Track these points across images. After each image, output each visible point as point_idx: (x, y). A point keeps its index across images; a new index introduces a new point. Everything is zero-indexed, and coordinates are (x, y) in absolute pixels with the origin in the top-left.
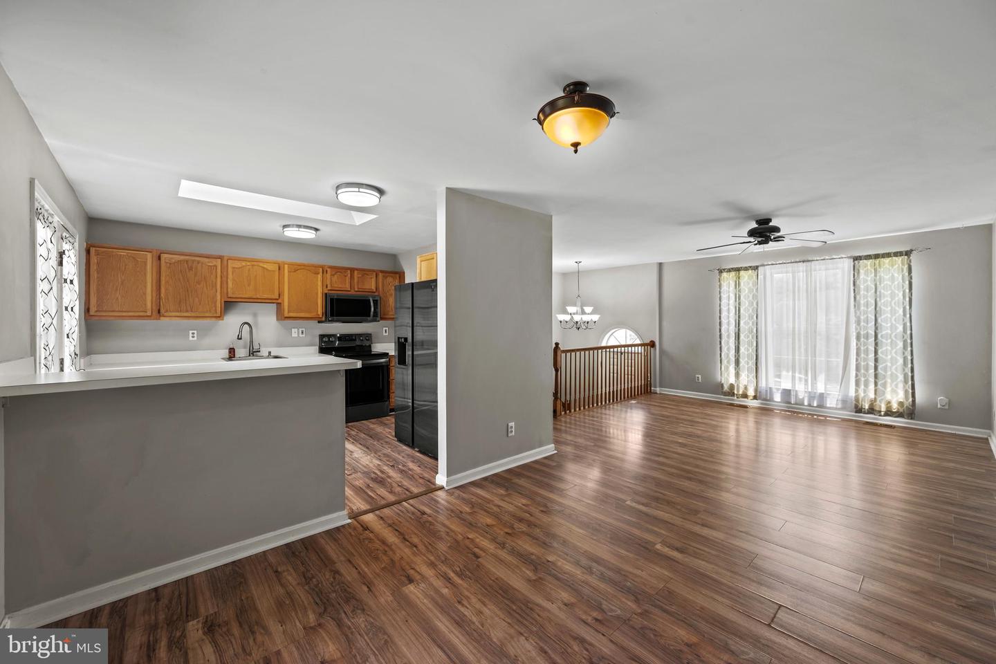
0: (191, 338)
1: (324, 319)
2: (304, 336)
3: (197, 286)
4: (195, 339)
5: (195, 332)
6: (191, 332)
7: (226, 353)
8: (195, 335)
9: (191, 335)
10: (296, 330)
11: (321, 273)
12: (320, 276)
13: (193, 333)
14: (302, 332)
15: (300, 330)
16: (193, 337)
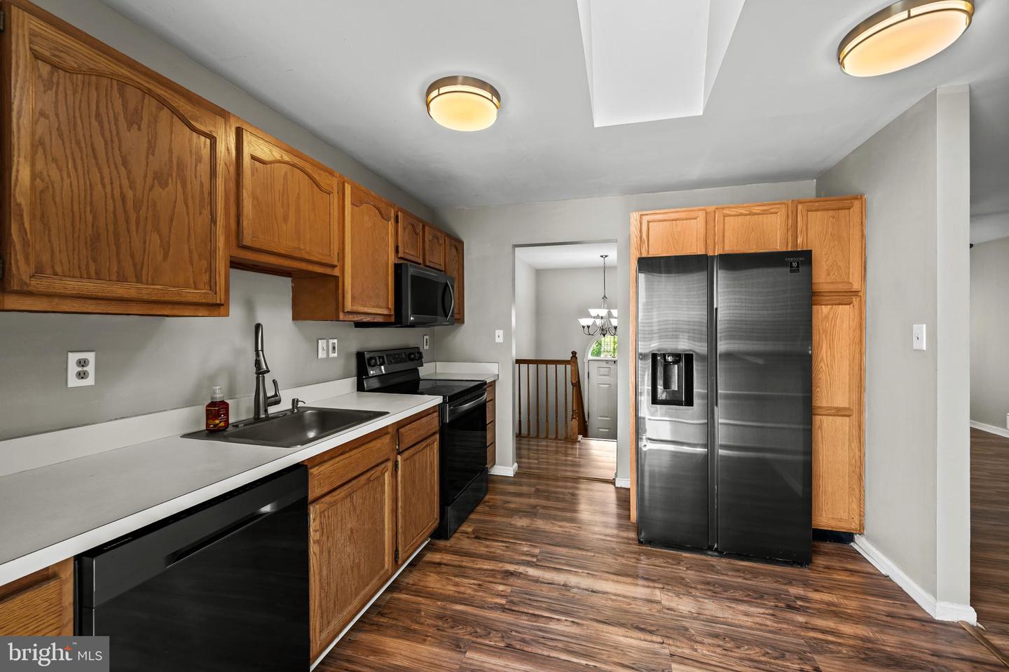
0: (73, 382)
1: (393, 320)
2: (336, 355)
3: (157, 188)
4: (90, 381)
5: (90, 356)
6: (73, 358)
7: (196, 416)
8: (90, 369)
9: (73, 369)
10: (325, 341)
11: (393, 220)
12: (391, 225)
13: (83, 363)
14: (334, 348)
15: (331, 341)
16: (82, 375)
